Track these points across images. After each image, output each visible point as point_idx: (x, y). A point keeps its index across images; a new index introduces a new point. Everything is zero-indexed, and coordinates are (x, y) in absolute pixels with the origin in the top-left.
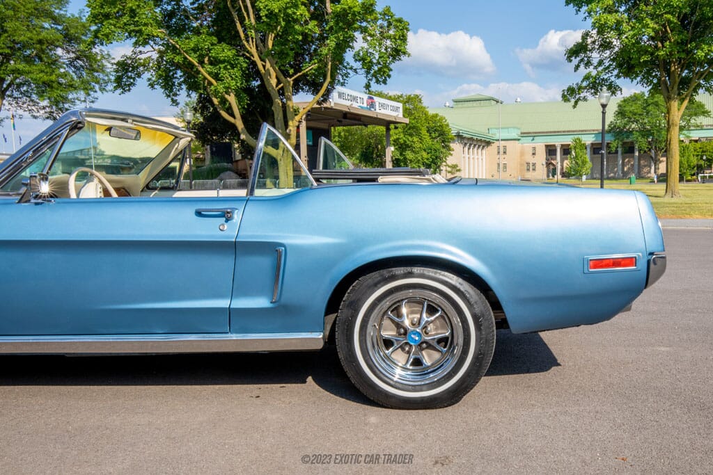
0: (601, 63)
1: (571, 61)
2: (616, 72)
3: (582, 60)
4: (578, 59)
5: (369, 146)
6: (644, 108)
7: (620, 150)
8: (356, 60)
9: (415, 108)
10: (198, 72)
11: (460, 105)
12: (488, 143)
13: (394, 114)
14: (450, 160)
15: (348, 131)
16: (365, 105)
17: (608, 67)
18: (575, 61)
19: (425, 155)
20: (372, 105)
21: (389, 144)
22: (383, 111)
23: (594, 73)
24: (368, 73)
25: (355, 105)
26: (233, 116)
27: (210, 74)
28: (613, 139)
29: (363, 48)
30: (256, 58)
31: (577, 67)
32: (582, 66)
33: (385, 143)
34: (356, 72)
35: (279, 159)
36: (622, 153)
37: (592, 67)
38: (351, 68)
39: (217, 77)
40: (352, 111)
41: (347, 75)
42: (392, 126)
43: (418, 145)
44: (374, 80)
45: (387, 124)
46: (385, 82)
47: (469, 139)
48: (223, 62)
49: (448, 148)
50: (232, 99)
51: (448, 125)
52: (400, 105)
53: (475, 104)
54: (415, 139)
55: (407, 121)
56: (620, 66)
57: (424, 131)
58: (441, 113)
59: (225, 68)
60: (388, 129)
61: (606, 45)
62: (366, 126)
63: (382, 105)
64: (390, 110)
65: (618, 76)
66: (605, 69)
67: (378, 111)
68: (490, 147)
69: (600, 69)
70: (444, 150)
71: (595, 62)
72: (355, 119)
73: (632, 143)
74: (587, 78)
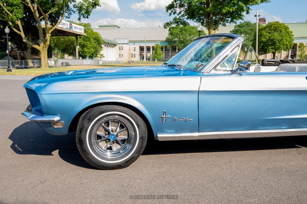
0: (180, 13)
1: (168, 11)
2: (187, 17)
3: (172, 11)
4: (171, 10)
5: (67, 45)
6: (181, 32)
7: (170, 49)
8: (74, 7)
9: (88, 29)
10: (3, 10)
11: (102, 28)
12: (115, 45)
13: (80, 31)
14: (102, 52)
15: (58, 38)
16: (68, 27)
17: (183, 15)
18: (170, 11)
19: (92, 50)
20: (71, 27)
21: (77, 45)
22: (76, 30)
23: (178, 17)
24: (79, 13)
25: (65, 27)
26: (19, 31)
27: (9, 10)
28: (167, 44)
29: (80, 2)
30: (30, 5)
31: (170, 14)
32: (172, 13)
33: (75, 44)
34: (74, 13)
35: (41, 51)
36: (172, 50)
37: (176, 14)
38: (72, 11)
39: (12, 12)
40: (63, 30)
41: (70, 13)
42: (78, 37)
43: (89, 45)
44: (82, 16)
45: (76, 35)
46: (87, 17)
47: (107, 43)
48: (15, 5)
49: (101, 47)
50: (19, 23)
51: (101, 37)
52: (83, 28)
53: (108, 28)
54: (88, 43)
55: (85, 34)
56: (188, 14)
57: (92, 39)
58: (98, 31)
59: (17, 9)
60: (77, 38)
61: (181, 6)
62: (68, 36)
63: (75, 27)
64: (79, 30)
65: (188, 18)
66: (182, 15)
67: (74, 30)
68: (116, 47)
69: (180, 15)
70: (99, 48)
71: (178, 12)
72: (63, 33)
73: (175, 46)
74: (175, 19)
